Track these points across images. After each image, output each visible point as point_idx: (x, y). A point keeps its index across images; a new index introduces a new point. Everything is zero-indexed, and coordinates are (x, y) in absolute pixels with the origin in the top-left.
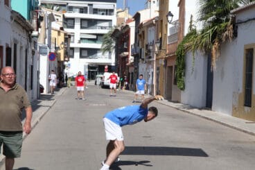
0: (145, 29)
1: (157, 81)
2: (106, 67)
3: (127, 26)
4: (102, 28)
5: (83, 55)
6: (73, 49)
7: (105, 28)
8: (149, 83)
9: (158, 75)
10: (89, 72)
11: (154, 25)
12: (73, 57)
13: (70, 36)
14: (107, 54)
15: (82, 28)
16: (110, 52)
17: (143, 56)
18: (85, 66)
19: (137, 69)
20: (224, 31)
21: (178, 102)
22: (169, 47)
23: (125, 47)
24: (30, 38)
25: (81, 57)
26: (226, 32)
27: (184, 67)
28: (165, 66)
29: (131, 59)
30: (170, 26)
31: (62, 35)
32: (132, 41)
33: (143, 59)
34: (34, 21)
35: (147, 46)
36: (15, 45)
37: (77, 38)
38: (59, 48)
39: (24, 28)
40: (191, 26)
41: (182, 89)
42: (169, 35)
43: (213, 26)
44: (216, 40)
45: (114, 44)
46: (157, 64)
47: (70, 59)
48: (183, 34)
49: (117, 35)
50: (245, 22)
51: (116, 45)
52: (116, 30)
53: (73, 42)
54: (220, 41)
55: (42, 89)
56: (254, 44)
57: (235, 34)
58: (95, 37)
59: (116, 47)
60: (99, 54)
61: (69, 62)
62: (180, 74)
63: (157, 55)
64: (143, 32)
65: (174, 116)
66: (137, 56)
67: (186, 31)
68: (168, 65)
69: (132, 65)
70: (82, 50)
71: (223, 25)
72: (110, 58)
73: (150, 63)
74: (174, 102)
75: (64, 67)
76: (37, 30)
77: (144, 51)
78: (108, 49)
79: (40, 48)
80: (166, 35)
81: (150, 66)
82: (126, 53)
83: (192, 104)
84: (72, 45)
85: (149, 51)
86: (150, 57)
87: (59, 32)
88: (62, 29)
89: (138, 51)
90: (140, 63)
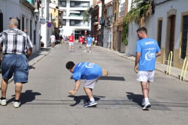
0: (107, 8)
1: (113, 40)
2: (86, 31)
3: (97, 6)
4: (83, 7)
5: (72, 24)
6: (65, 20)
7: (86, 7)
8: (109, 41)
9: (114, 36)
10: (75, 34)
11: (112, 5)
12: (65, 25)
13: (62, 12)
14: (86, 23)
15: (71, 6)
16: (89, 22)
17: (106, 25)
18: (73, 31)
19: (102, 32)
20: (147, 10)
21: (124, 53)
22: (120, 19)
23: (96, 19)
24: (33, 14)
25: (71, 25)
26: (148, 11)
27: (127, 31)
28: (118, 31)
29: (100, 26)
30: (120, 6)
31: (57, 11)
32: (100, 15)
33: (106, 27)
34: (36, 3)
35: (108, 18)
36: (23, 18)
37: (68, 13)
38: (54, 19)
39: (29, 8)
40: (132, 7)
41: (126, 45)
42: (120, 11)
43: (141, 6)
44: (143, 15)
45: (90, 17)
46: (113, 29)
47: (63, 26)
48: (127, 11)
49: (92, 11)
50: (158, 4)
51: (92, 17)
52: (91, 8)
53: (66, 16)
54: (145, 16)
55: (42, 45)
56: (162, 18)
57: (153, 12)
58: (79, 12)
59: (92, 19)
60: (82, 23)
61: (62, 28)
62: (125, 35)
63: (113, 24)
64: (106, 10)
65: (116, 60)
66: (103, 25)
67: (129, 9)
68: (119, 30)
69: (100, 30)
70: (71, 20)
71: (146, 6)
72: (88, 26)
73: (109, 29)
74: (122, 53)
75: (59, 31)
76: (38, 9)
77: (106, 22)
78: (87, 20)
79: (41, 20)
80: (118, 12)
81: (110, 31)
82: (96, 23)
83: (131, 54)
84: (64, 18)
85: (109, 22)
86: (110, 26)
87: (55, 9)
88: (57, 7)
89: (103, 21)
90: (104, 29)
